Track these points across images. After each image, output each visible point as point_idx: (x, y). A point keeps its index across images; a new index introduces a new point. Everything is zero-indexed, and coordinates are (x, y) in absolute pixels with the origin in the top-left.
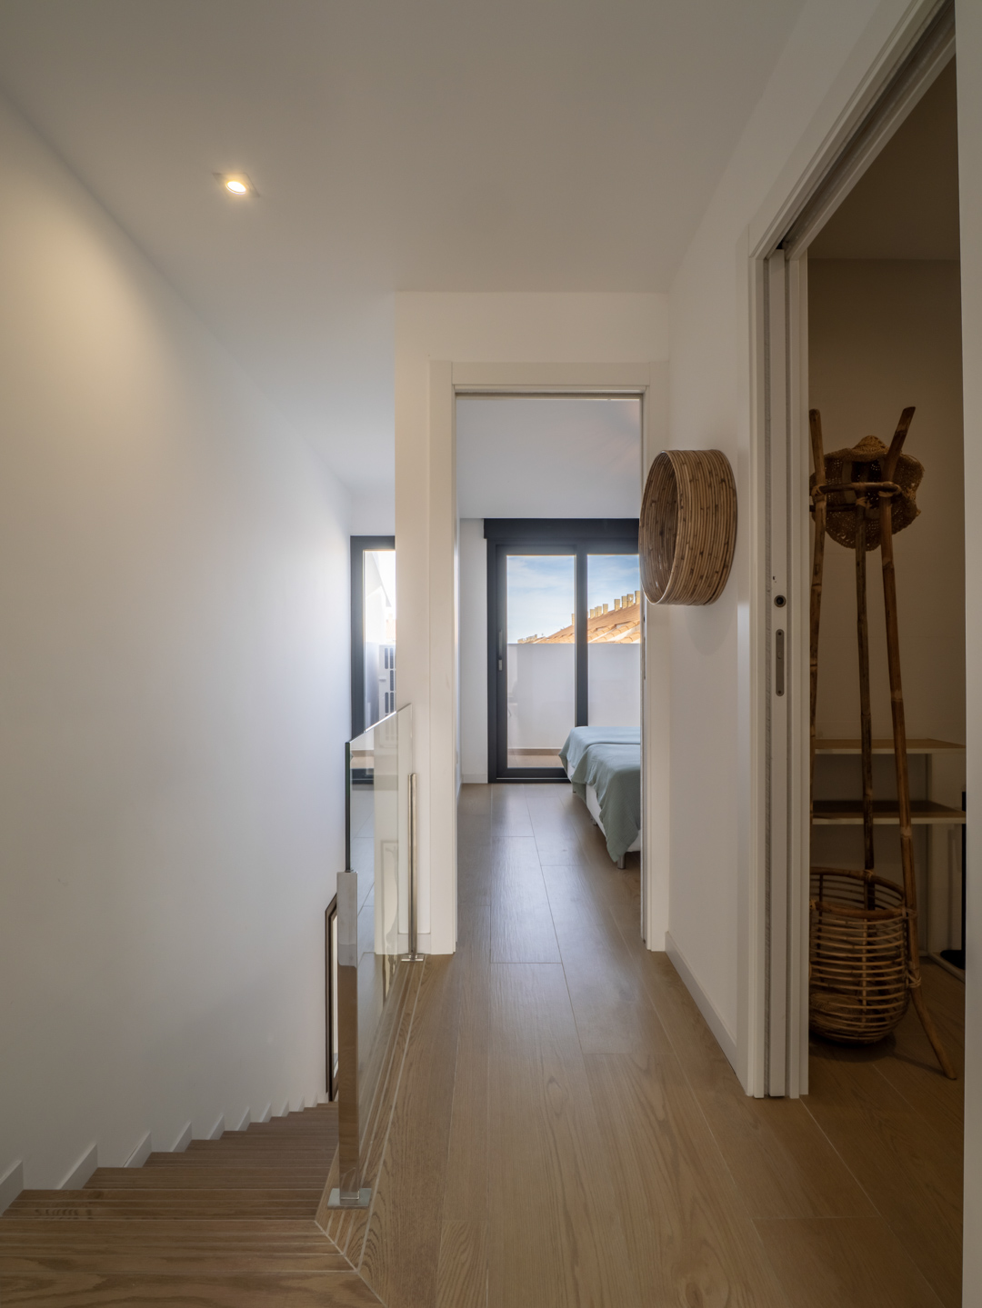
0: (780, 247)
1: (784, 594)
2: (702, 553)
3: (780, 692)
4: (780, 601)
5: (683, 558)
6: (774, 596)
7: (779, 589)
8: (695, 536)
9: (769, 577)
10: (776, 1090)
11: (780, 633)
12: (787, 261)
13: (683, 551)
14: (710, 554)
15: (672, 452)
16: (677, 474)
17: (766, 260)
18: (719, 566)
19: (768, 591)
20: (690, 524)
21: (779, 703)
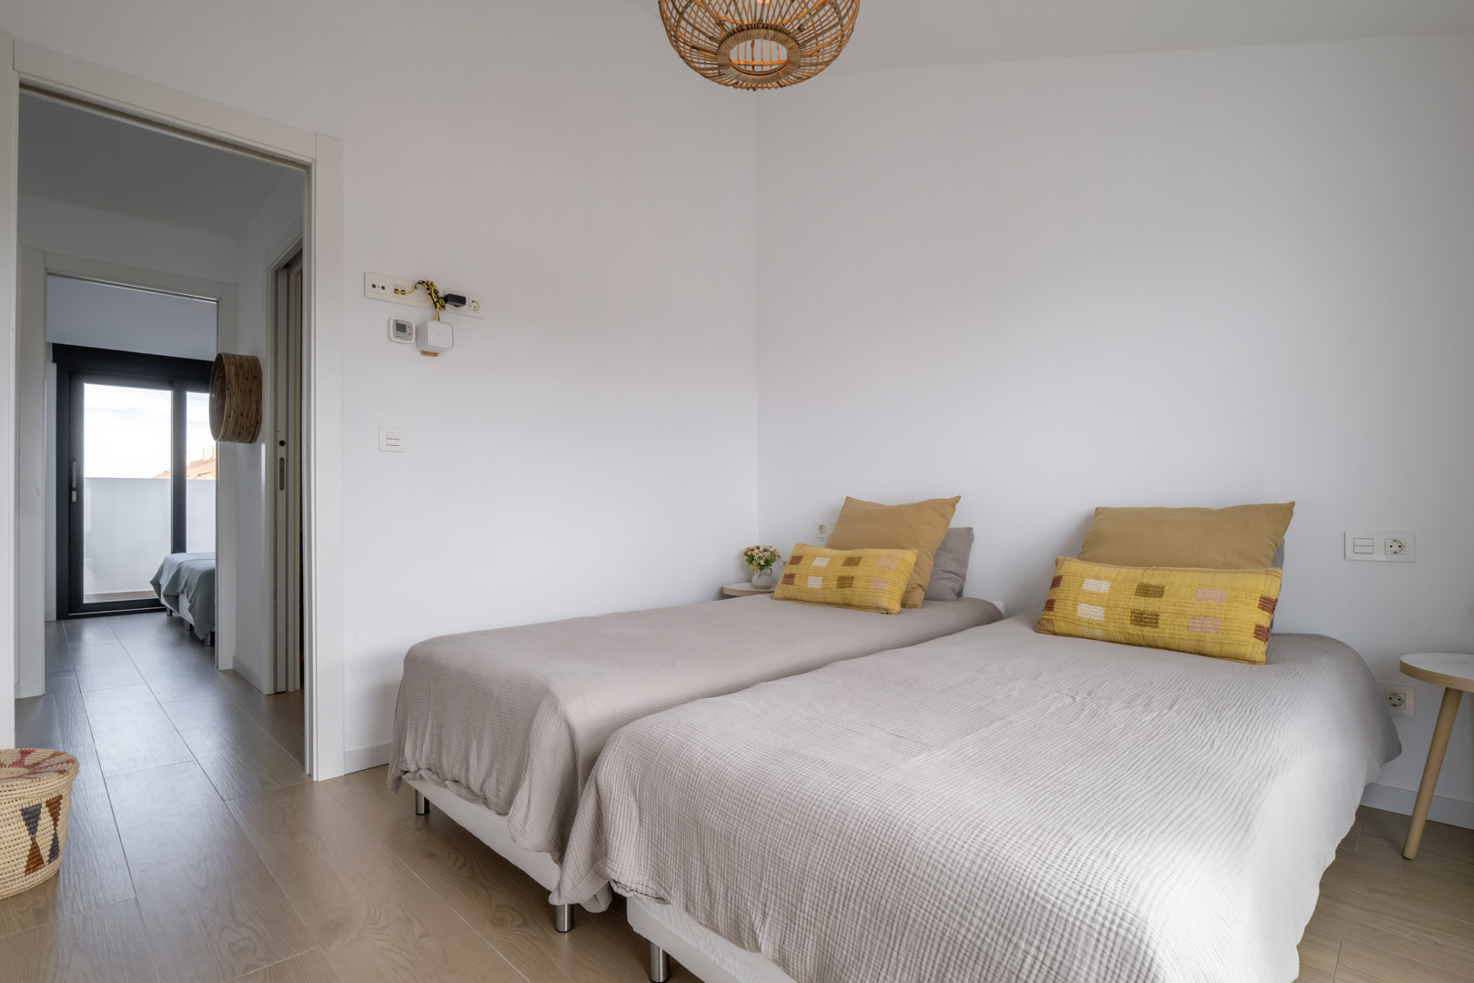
0: (286, 267)
1: (285, 440)
2: (242, 415)
3: (282, 489)
4: (282, 443)
5: (230, 417)
6: (279, 441)
7: (282, 437)
8: (237, 405)
9: (276, 431)
10: (281, 688)
11: (282, 459)
12: (288, 276)
13: (229, 412)
14: (247, 416)
15: (225, 354)
16: (226, 369)
17: (277, 272)
18: (253, 422)
19: (276, 438)
20: (234, 399)
21: (281, 494)
